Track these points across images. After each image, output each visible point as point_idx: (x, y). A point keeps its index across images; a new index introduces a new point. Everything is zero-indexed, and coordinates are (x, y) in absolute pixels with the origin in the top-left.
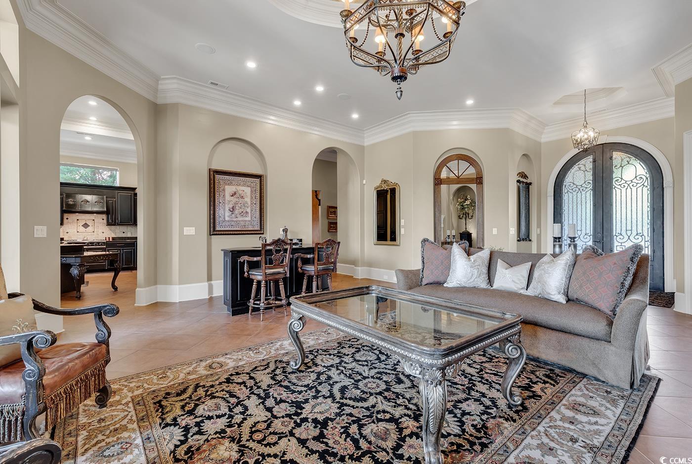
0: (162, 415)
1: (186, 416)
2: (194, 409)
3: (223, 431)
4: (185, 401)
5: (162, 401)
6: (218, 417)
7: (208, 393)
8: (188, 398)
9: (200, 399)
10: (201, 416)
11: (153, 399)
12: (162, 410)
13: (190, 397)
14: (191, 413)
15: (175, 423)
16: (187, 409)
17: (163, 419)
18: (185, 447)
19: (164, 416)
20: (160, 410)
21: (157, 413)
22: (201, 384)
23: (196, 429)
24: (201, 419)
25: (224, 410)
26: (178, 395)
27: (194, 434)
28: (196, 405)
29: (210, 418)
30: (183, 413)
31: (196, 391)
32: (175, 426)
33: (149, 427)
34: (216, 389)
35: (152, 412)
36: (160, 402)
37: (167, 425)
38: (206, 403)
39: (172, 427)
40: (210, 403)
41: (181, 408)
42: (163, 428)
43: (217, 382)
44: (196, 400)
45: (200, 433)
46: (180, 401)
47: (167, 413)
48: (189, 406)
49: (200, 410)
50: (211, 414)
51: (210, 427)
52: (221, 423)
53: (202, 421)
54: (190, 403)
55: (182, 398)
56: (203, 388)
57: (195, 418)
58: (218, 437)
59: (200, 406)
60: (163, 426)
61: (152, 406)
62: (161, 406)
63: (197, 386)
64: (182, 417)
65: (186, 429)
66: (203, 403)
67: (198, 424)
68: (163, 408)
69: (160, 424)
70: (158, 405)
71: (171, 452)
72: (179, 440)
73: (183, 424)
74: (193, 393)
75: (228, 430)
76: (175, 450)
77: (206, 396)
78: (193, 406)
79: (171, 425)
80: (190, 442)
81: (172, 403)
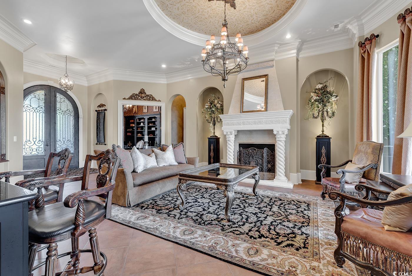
0: (307, 240)
1: (296, 233)
2: (291, 233)
3: (288, 221)
4: (292, 239)
5: (303, 247)
6: (284, 226)
7: (278, 236)
8: (289, 240)
9: (284, 236)
10: (290, 229)
11: (307, 252)
12: (305, 242)
13: (288, 240)
14: (293, 233)
15: (302, 233)
16: (294, 236)
17: (307, 237)
18: (304, 225)
19: (306, 238)
20: (306, 242)
21: (308, 242)
22: (276, 243)
23: (296, 227)
24: (291, 229)
25: (279, 226)
26: (292, 245)
27: (298, 226)
28: (288, 234)
29: (288, 227)
30: (297, 235)
31: (282, 241)
32: (303, 232)
33: (314, 238)
34: (272, 236)
35: (311, 244)
36: (304, 247)
37: (306, 234)
38: (284, 233)
39: (304, 232)
40: (282, 232)
41: (296, 237)
42: (308, 234)
43: (267, 239)
44: (287, 237)
45: (296, 225)
46: (294, 241)
47: (304, 239)
48: (291, 236)
49: (289, 231)
50: (286, 228)
51: (291, 225)
52: (286, 223)
53: (292, 227)
54: (290, 237)
55: (292, 242)
56: (277, 241)
57: (293, 230)
58: (291, 221)
59: (287, 233)
60: (308, 235)
61: (309, 247)
62: (305, 244)
63: (279, 244)
64: (298, 233)
65: (299, 229)
66: (284, 234)
67: (294, 228)
68: (304, 242)
69: (309, 236)
70: (306, 246)
71: (309, 226)
72: (304, 227)
73: (299, 231)
74: (285, 241)
75: (286, 221)
76: (307, 226)
77: (280, 236)
78: (290, 235)
79: (305, 233)
80: (301, 225)
81: (299, 243)
